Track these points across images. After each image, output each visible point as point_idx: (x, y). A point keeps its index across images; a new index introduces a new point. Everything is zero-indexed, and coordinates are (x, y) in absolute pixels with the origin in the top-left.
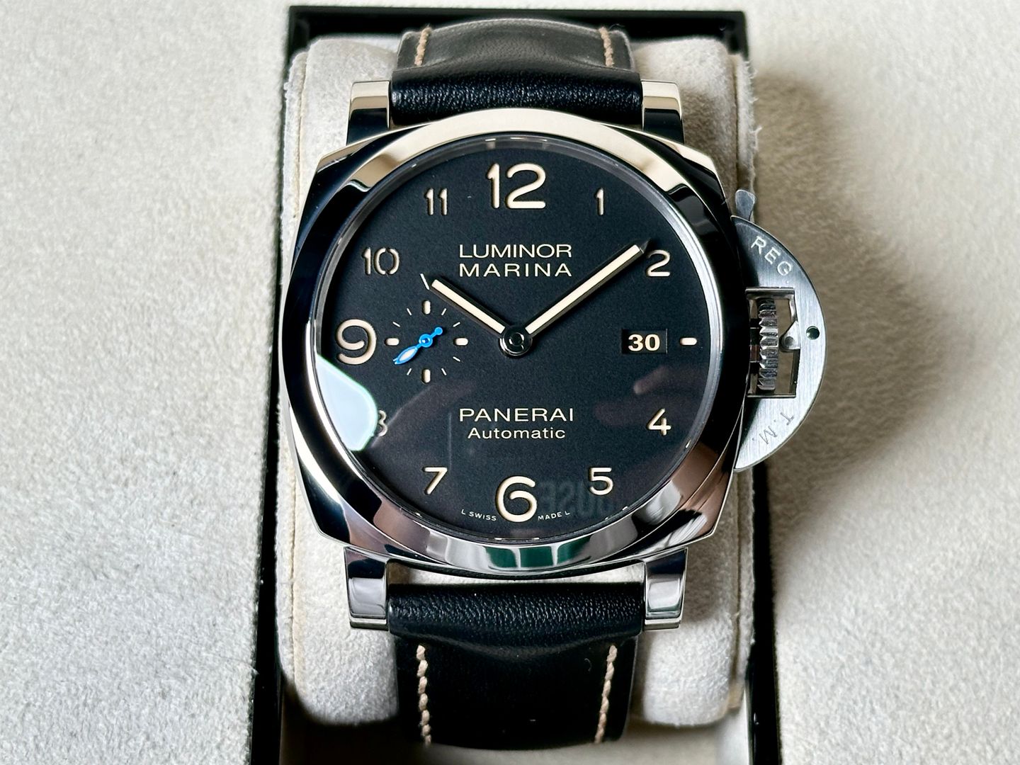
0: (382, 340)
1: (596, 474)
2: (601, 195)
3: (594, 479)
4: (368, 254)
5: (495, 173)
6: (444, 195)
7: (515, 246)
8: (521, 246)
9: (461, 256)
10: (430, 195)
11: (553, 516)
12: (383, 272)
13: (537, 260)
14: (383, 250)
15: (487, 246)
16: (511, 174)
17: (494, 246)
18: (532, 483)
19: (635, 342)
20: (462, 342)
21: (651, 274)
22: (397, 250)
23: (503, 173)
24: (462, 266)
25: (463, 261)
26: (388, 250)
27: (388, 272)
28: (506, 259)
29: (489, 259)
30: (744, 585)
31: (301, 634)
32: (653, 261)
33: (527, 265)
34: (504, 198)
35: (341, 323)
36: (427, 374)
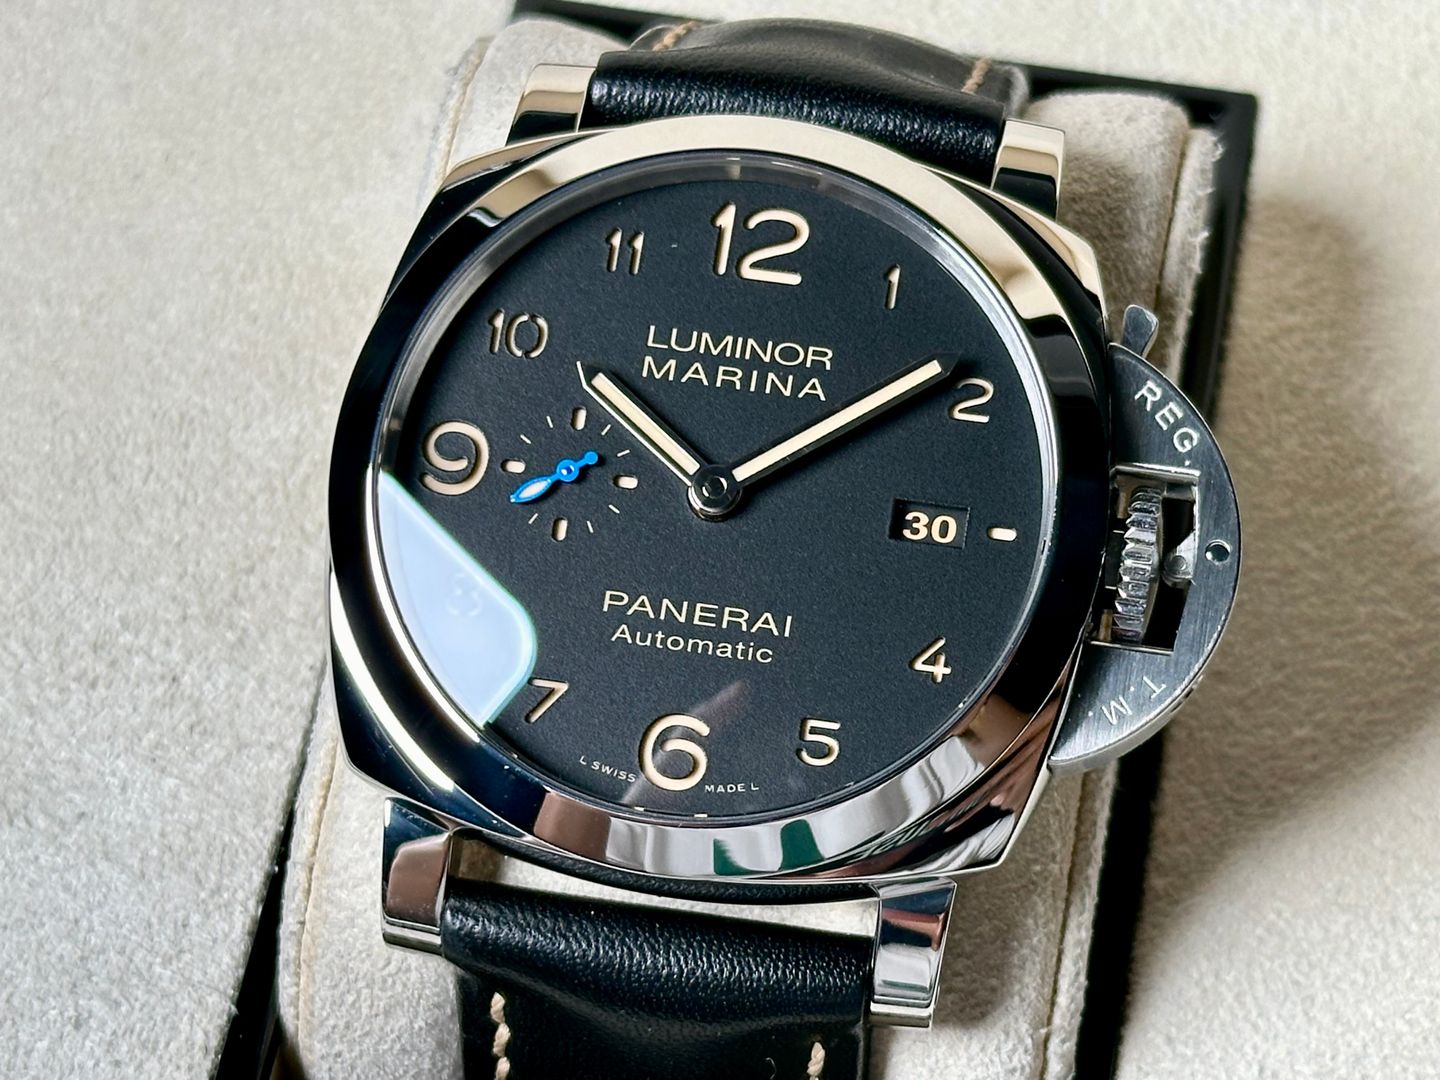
0: (499, 461)
1: (814, 731)
2: (895, 277)
3: (809, 737)
4: (499, 322)
5: (727, 220)
6: (639, 243)
7: (740, 340)
8: (751, 342)
9: (650, 344)
10: (616, 240)
11: (731, 788)
12: (519, 353)
13: (773, 365)
14: (525, 318)
15: (695, 334)
16: (752, 224)
17: (706, 335)
18: (704, 730)
19: (915, 525)
20: (629, 483)
21: (958, 415)
22: (546, 319)
23: (741, 221)
24: (649, 359)
25: (653, 352)
26: (533, 318)
27: (527, 353)
28: (722, 358)
29: (695, 356)
30: (1064, 984)
31: (312, 953)
32: (964, 394)
33: (755, 373)
34: (736, 261)
35: (437, 426)
36: (563, 526)
